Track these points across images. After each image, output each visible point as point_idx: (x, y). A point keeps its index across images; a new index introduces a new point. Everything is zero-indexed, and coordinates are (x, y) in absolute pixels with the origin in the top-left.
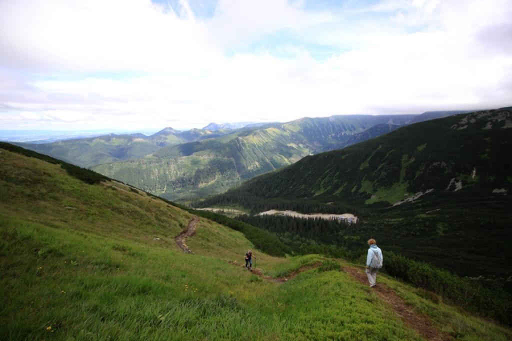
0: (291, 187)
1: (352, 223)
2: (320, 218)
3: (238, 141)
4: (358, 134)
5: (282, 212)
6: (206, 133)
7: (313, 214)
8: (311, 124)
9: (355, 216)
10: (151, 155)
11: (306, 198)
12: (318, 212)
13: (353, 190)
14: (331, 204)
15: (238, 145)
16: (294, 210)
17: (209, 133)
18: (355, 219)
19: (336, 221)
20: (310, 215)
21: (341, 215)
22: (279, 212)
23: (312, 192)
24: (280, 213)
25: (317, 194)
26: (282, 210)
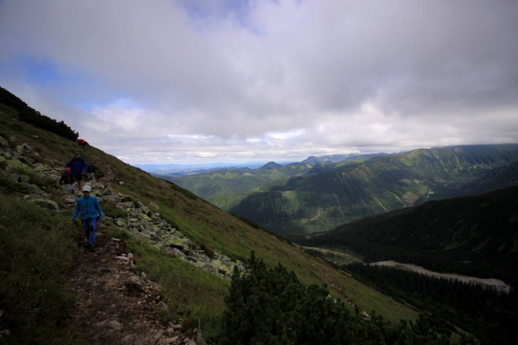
0: (412, 236)
1: (503, 293)
2: (456, 280)
3: (341, 177)
4: (499, 169)
5: (403, 265)
6: (306, 167)
7: (445, 273)
8: (430, 156)
9: (506, 283)
10: (258, 188)
11: (432, 251)
12: (451, 271)
13: (501, 248)
14: (469, 263)
15: (341, 180)
16: (419, 264)
17: (309, 167)
18: (507, 289)
19: (479, 286)
20: (441, 273)
21: (484, 280)
22: (400, 264)
23: (441, 244)
24: (401, 266)
25: (447, 248)
26: (403, 263)
